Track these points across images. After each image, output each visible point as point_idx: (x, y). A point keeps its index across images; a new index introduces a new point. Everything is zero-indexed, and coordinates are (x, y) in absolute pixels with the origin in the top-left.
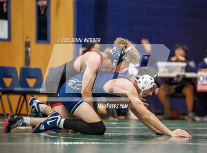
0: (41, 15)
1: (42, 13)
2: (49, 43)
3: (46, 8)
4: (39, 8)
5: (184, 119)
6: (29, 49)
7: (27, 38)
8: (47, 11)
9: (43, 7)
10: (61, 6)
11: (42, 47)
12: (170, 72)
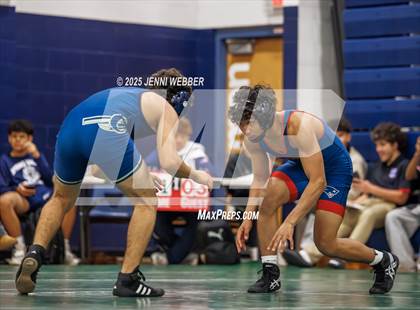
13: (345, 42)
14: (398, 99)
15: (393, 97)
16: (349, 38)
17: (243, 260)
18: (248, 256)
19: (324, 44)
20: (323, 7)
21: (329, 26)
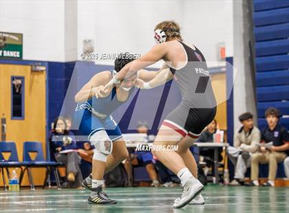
0: (16, 93)
1: (17, 91)
2: (24, 119)
3: (21, 86)
4: (14, 87)
5: (149, 186)
6: (5, 125)
7: (3, 115)
8: (22, 89)
9: (17, 86)
10: (35, 84)
11: (17, 122)
12: (133, 142)
13: (256, 74)
14: (284, 101)
15: (281, 100)
16: (258, 72)
17: (208, 184)
18: (212, 181)
19: (246, 75)
20: (245, 57)
21: (249, 66)
